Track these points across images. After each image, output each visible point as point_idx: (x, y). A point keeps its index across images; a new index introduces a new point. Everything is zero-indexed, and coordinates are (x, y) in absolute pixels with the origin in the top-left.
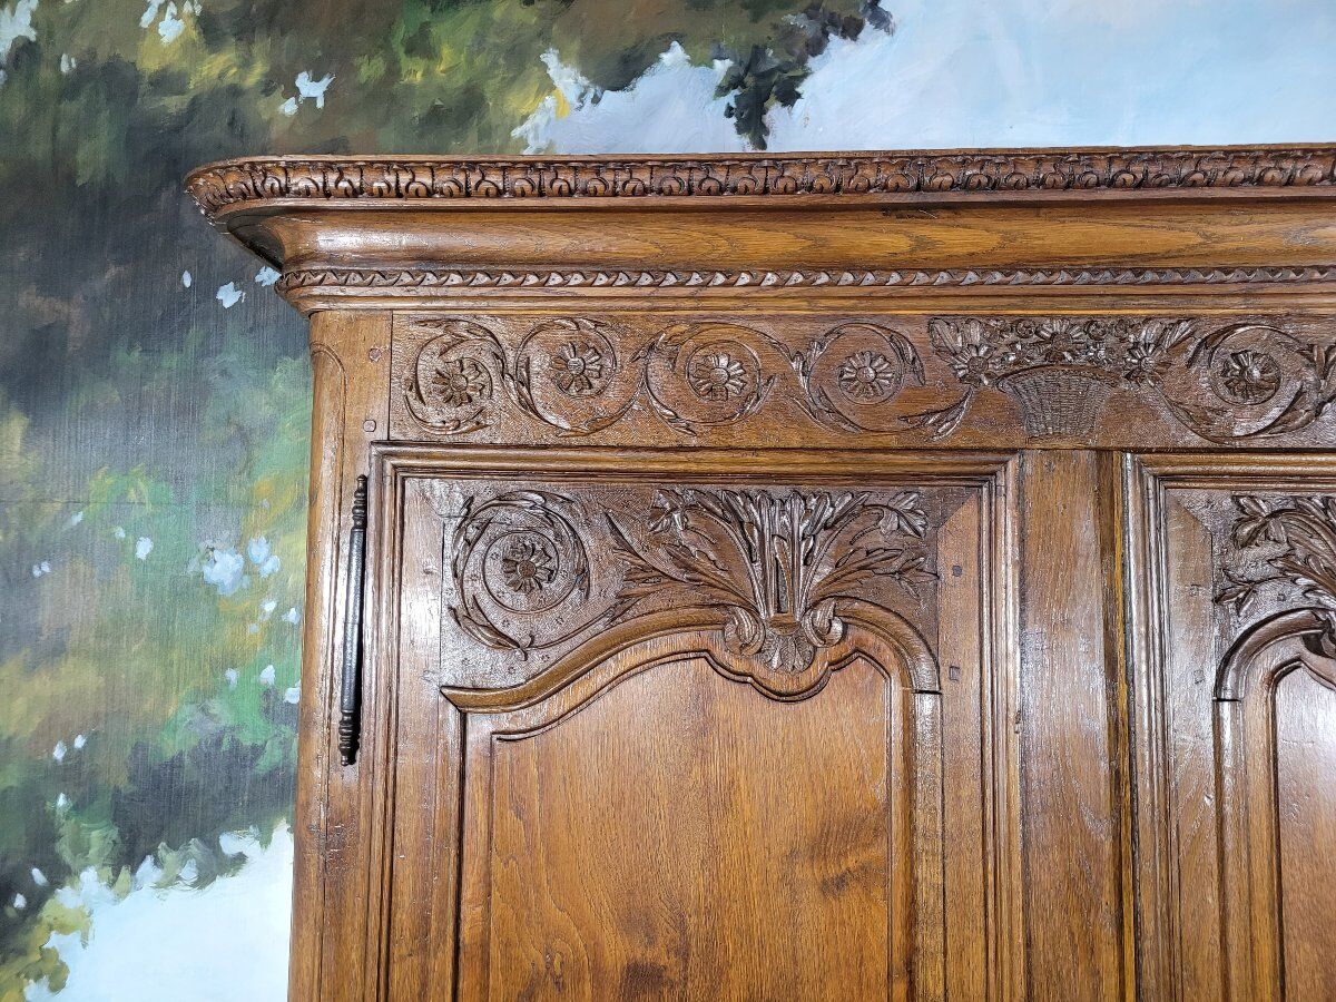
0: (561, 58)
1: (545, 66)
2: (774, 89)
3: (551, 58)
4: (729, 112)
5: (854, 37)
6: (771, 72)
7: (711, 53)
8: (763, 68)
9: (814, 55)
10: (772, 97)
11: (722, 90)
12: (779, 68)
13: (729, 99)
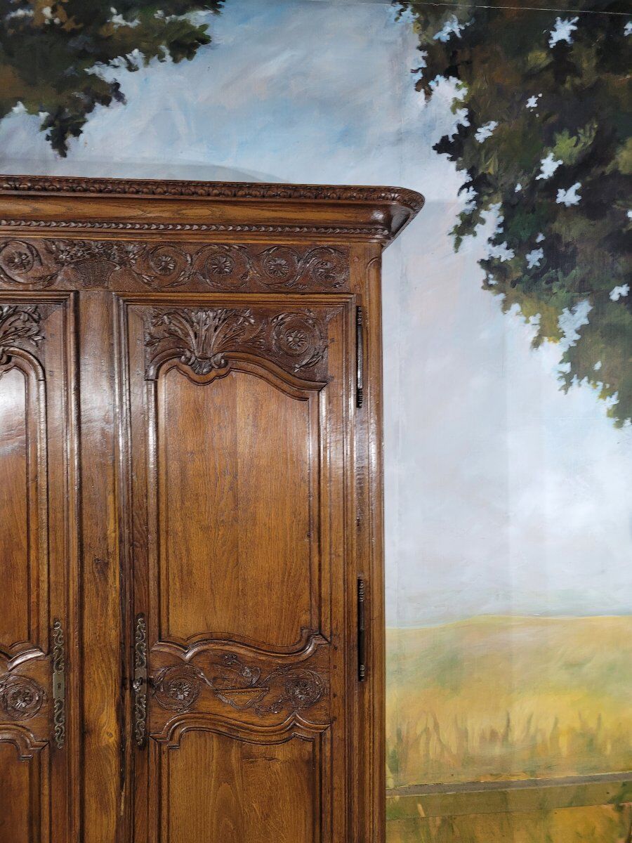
2: (69, 128)
4: (48, 138)
5: (108, 105)
6: (68, 119)
7: (38, 108)
8: (64, 117)
9: (89, 112)
10: (69, 132)
11: (44, 127)
12: (71, 118)
13: (48, 131)
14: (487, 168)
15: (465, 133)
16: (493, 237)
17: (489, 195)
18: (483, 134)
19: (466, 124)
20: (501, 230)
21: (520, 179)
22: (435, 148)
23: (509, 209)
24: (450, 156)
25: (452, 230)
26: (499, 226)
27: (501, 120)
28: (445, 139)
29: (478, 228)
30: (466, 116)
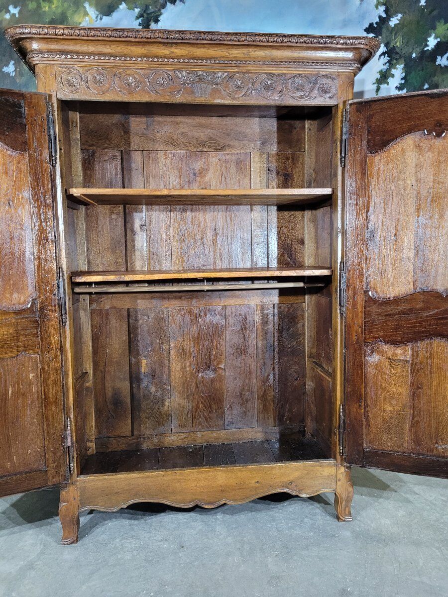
0: (90, 5)
1: (85, 7)
2: (152, 18)
3: (87, 5)
4: (140, 24)
5: (174, 4)
6: (151, 13)
7: (133, 6)
8: (149, 12)
9: (163, 8)
10: (152, 21)
11: (137, 18)
12: (153, 12)
13: (140, 20)
14: (396, 43)
15: (383, 21)
16: (399, 86)
17: (397, 60)
18: (394, 22)
19: (384, 15)
20: (403, 82)
21: (415, 50)
22: (365, 30)
23: (408, 69)
24: (374, 35)
25: (375, 81)
26: (402, 79)
27: (404, 13)
28: (371, 25)
29: (390, 80)
30: (384, 11)
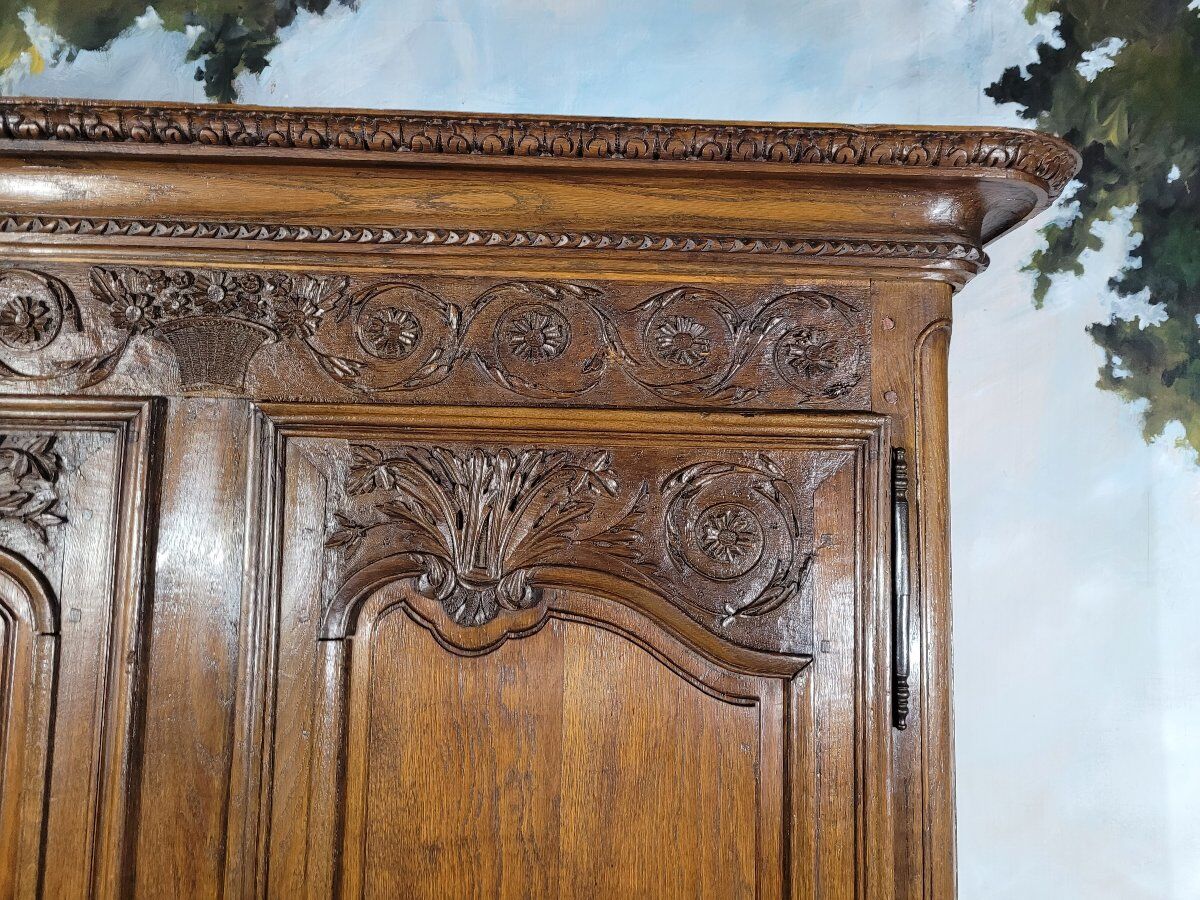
0: (38, 17)
1: (22, 24)
2: (243, 56)
3: (28, 17)
4: (199, 76)
5: (321, 11)
6: (242, 40)
7: (183, 18)
8: (234, 35)
9: (283, 25)
10: (241, 63)
11: (193, 55)
12: (250, 37)
13: (200, 63)
14: (1105, 133)
15: (1054, 63)
16: (1121, 277)
17: (1109, 188)
18: (1094, 63)
19: (1057, 43)
20: (1137, 263)
21: (1177, 157)
22: (989, 92)
23: (1155, 218)
24: (1022, 108)
25: (1029, 261)
26: (1133, 254)
27: (1131, 36)
28: (1011, 74)
29: (1086, 257)
30: (1057, 28)
